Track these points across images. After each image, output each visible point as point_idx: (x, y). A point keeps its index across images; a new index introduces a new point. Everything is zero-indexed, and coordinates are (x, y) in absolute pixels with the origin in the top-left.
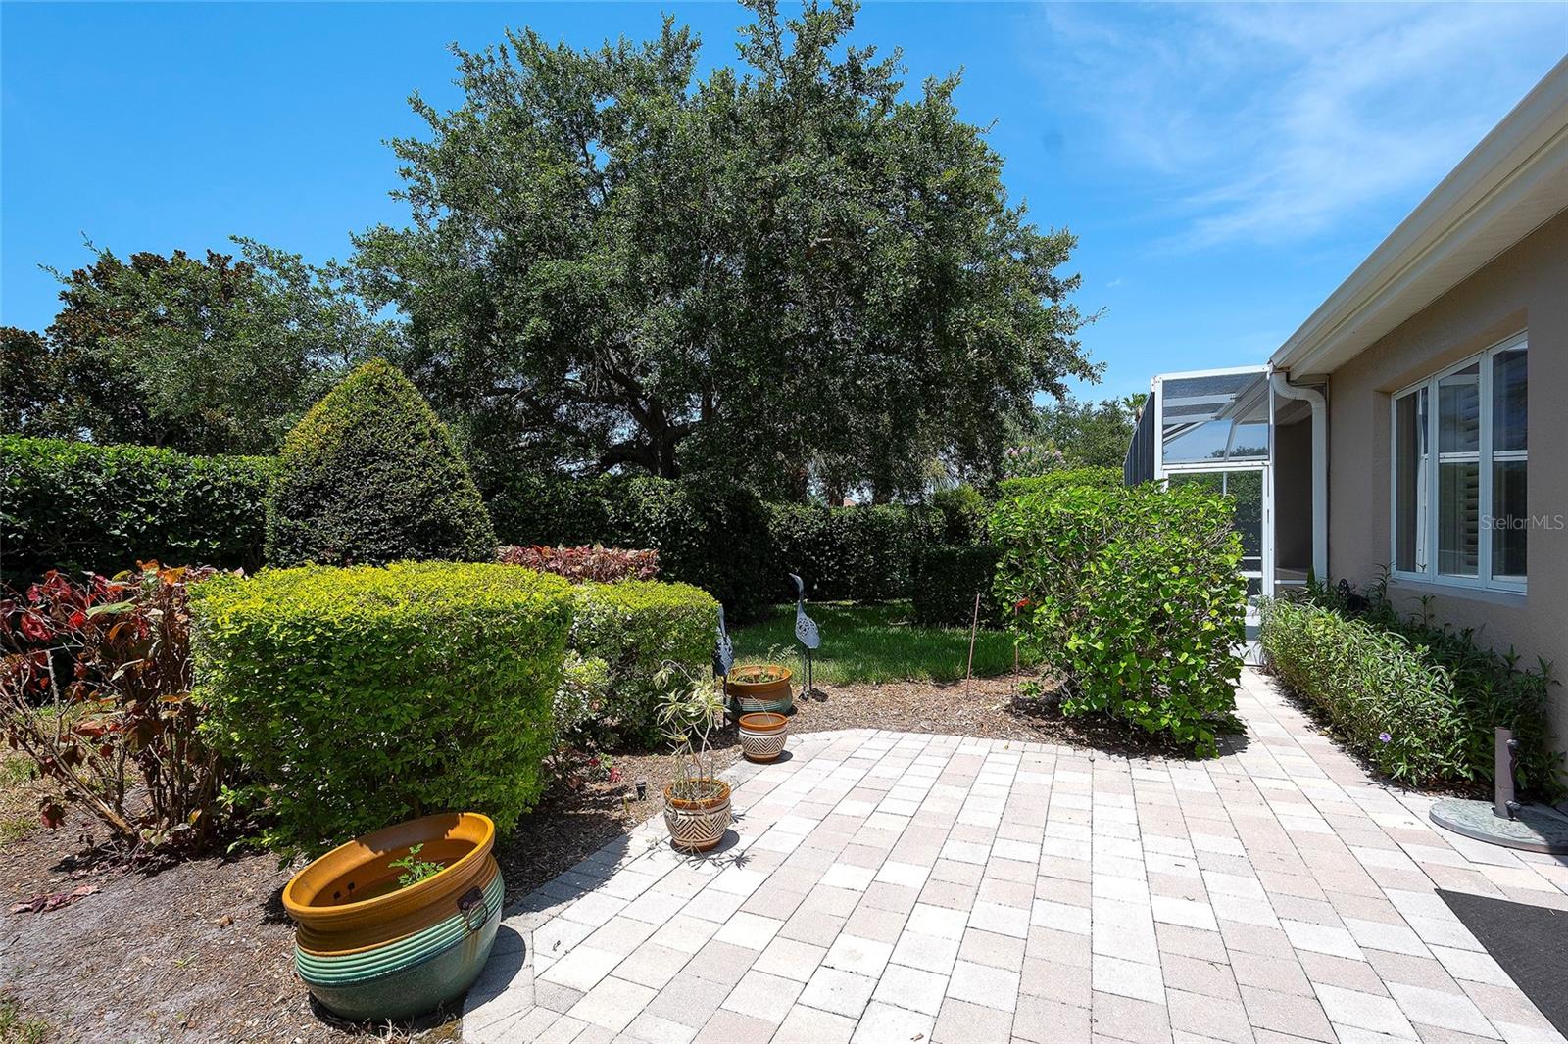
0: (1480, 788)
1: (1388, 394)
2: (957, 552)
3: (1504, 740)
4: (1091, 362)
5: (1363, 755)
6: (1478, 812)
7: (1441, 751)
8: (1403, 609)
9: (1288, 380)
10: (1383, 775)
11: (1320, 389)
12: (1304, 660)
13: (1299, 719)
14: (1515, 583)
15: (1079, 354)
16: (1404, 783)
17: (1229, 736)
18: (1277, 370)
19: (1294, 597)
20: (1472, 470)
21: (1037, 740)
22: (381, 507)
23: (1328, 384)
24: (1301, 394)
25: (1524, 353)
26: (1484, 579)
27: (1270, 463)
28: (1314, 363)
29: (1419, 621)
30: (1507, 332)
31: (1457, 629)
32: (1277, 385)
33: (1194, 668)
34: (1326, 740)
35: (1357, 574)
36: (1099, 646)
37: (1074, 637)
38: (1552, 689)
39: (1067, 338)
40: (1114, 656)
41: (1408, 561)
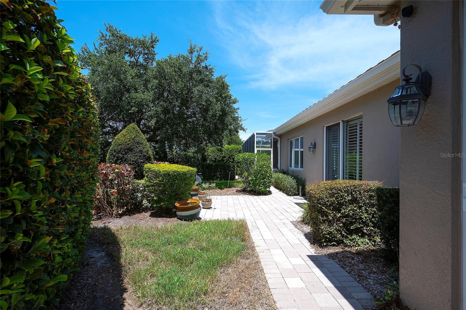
0: (298, 195)
1: (289, 140)
2: (213, 164)
3: (300, 187)
4: (245, 128)
5: (286, 193)
6: (298, 197)
7: (295, 190)
8: (290, 173)
9: (275, 135)
10: (288, 195)
11: (279, 137)
12: (278, 181)
13: (278, 191)
14: (302, 169)
15: (242, 127)
16: (290, 195)
17: (270, 193)
18: (273, 133)
19: (276, 172)
20: (298, 151)
21: (244, 195)
22: (141, 153)
23: (280, 136)
24: (277, 137)
25: (303, 137)
26: (299, 169)
27: (272, 149)
28: (279, 133)
29: (292, 175)
30: (301, 135)
31: (296, 175)
32: (273, 136)
33: (266, 181)
34: (282, 192)
35: (284, 168)
36: (254, 178)
37: (250, 177)
38: (305, 181)
39: (240, 123)
40: (256, 180)
41: (291, 166)
